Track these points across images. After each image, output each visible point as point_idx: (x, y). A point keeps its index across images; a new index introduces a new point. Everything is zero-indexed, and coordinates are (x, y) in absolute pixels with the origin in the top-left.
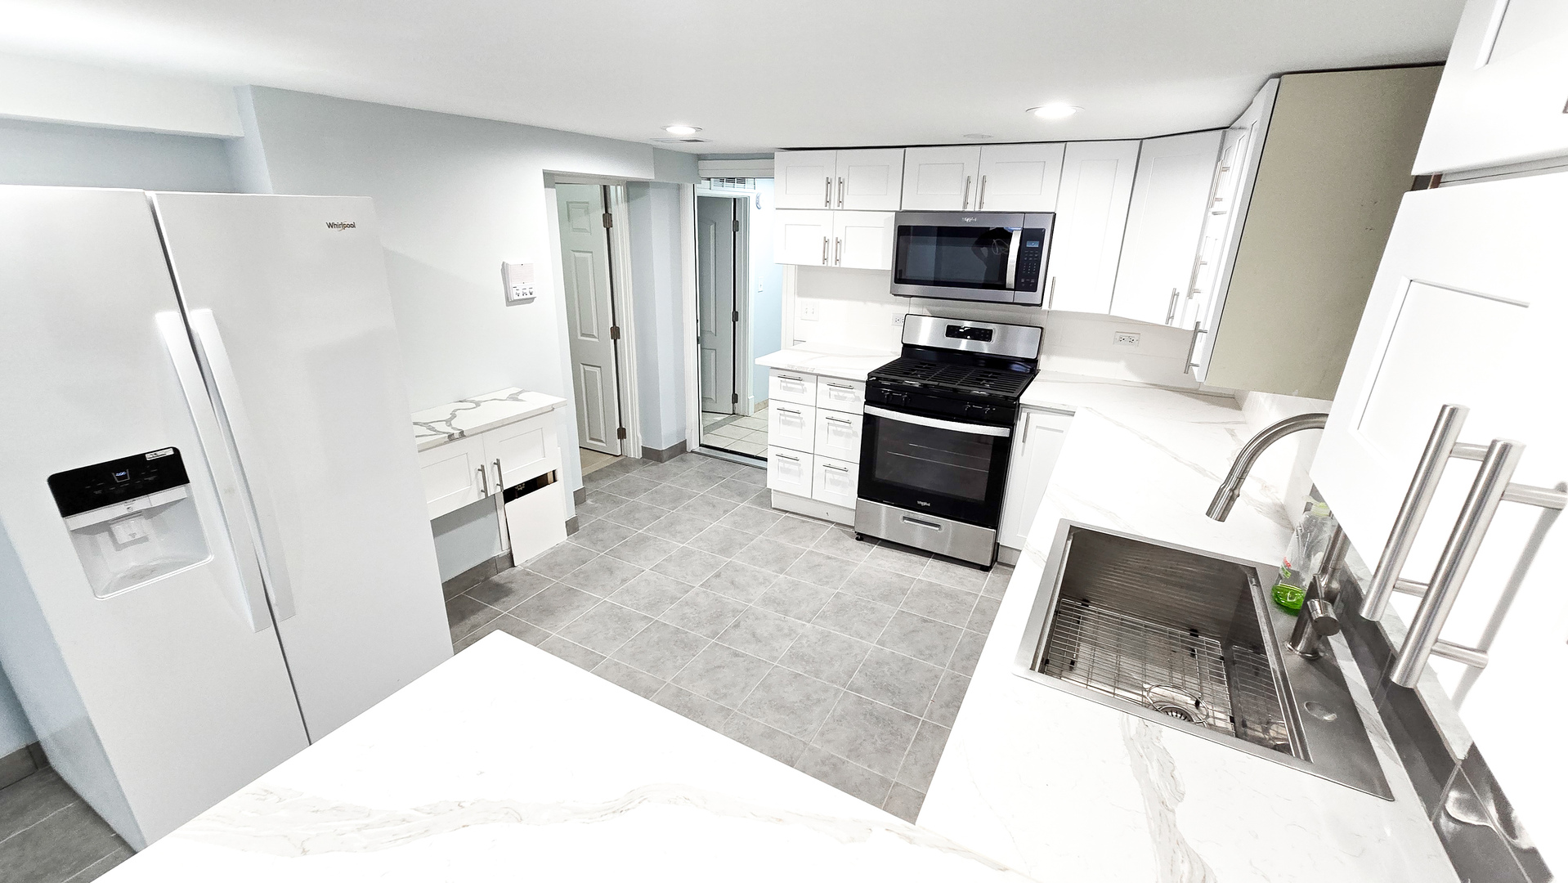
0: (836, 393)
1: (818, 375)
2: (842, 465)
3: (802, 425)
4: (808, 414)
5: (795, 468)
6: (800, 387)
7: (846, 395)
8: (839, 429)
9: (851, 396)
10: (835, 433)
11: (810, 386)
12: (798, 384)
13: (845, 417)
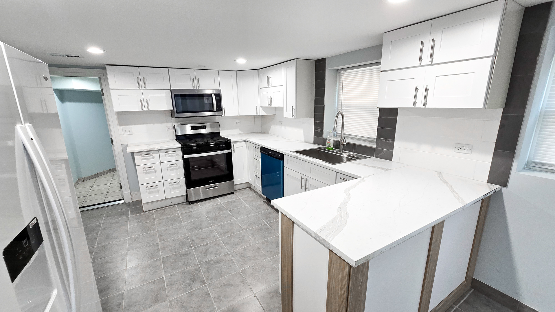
0: (168, 155)
1: (159, 150)
2: (176, 181)
3: (155, 172)
4: (157, 167)
5: (156, 189)
6: (151, 157)
7: (173, 154)
8: (172, 168)
9: (175, 154)
10: (171, 170)
11: (156, 155)
12: (150, 156)
13: (175, 162)
